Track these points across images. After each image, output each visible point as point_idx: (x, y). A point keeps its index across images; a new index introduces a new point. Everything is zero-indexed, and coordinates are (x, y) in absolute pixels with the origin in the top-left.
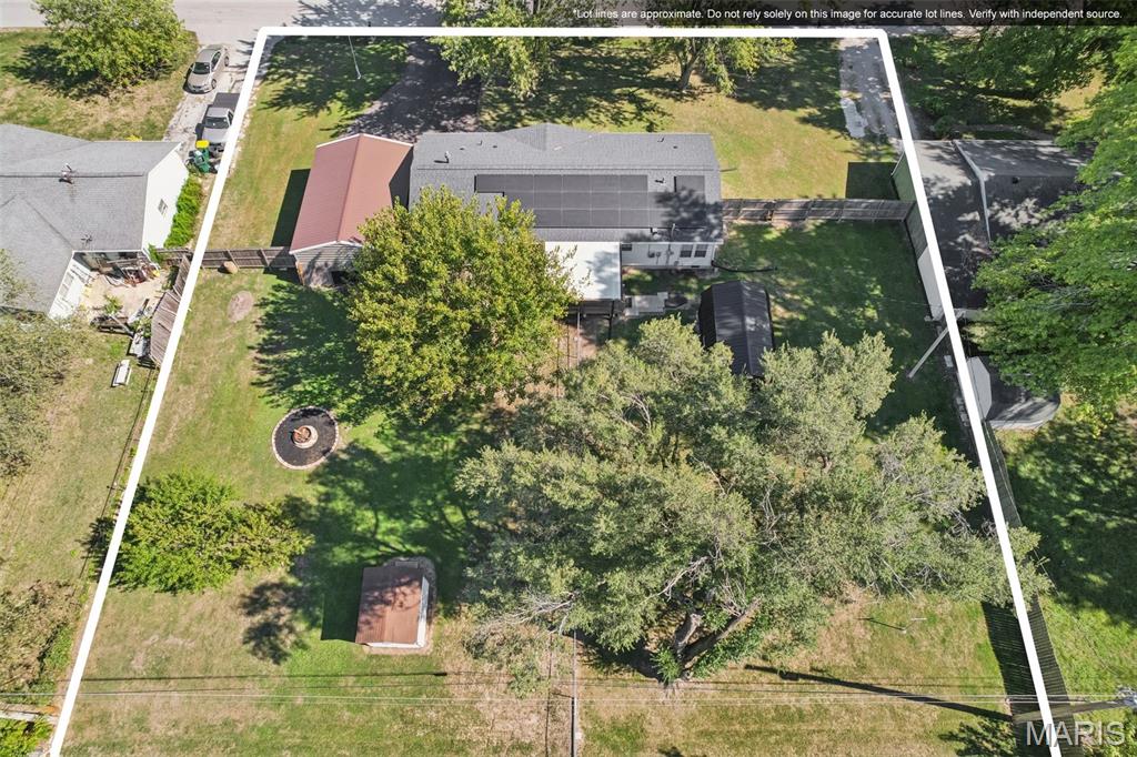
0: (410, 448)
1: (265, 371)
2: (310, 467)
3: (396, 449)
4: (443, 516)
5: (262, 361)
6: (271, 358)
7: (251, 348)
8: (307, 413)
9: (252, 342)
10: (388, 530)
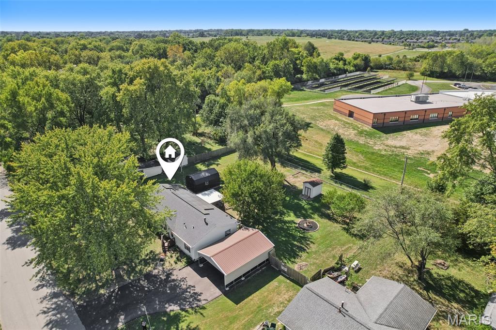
0: (285, 211)
1: (308, 244)
2: (312, 220)
3: (288, 212)
4: (290, 199)
5: (307, 247)
6: (303, 246)
7: (307, 252)
8: (304, 229)
9: (306, 254)
10: (303, 203)
